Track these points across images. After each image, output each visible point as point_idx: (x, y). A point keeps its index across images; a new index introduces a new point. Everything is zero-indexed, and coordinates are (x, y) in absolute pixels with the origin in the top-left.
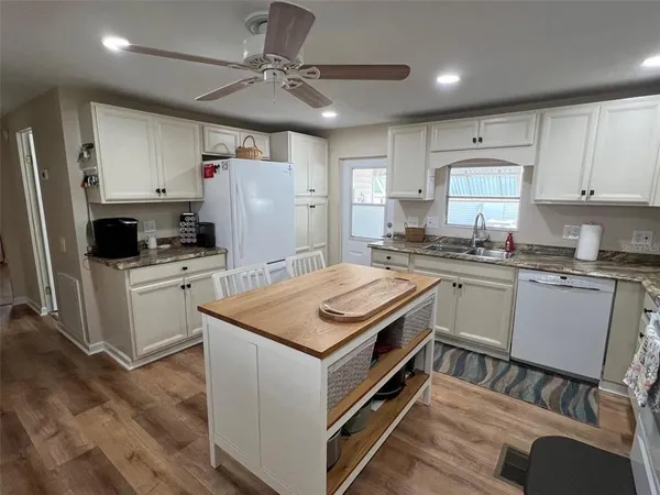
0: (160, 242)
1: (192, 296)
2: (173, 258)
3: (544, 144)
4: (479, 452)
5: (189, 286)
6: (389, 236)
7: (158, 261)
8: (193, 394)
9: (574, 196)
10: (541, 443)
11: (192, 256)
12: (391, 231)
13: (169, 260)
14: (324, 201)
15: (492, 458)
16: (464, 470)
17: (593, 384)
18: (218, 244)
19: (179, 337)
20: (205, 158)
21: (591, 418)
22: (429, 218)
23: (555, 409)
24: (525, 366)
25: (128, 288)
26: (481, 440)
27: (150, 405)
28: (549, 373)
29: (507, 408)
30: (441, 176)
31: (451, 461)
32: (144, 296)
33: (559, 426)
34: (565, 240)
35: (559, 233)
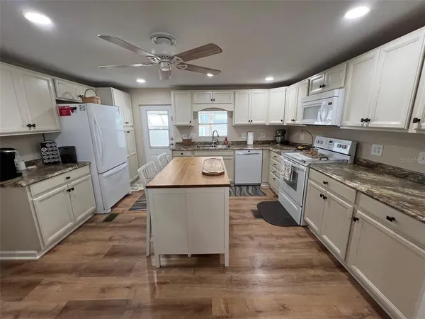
0: (28, 164)
1: (74, 196)
2: (59, 172)
3: (236, 103)
4: (246, 215)
5: (73, 189)
6: (173, 145)
7: (50, 176)
8: (109, 249)
9: (247, 122)
10: (259, 205)
11: (71, 169)
12: (173, 142)
13: (57, 174)
14: (133, 129)
15: (251, 215)
16: (246, 221)
17: (259, 185)
18: (80, 159)
19: (70, 224)
20: (58, 102)
21: (265, 195)
22: (192, 134)
23: (255, 195)
24: (239, 186)
25: (30, 199)
26: (244, 212)
27: (84, 266)
28: (247, 186)
29: (244, 200)
30: (195, 115)
31: (241, 221)
32: (42, 202)
33: (259, 199)
34: (243, 138)
35: (241, 136)
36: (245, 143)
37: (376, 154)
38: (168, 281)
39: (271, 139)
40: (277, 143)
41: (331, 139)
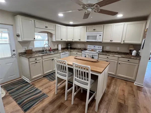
3: (56, 30)
35: (55, 46)
36: (57, 49)
37: (108, 49)
38: (106, 110)
39: (65, 47)
40: (69, 48)
41: (94, 46)
